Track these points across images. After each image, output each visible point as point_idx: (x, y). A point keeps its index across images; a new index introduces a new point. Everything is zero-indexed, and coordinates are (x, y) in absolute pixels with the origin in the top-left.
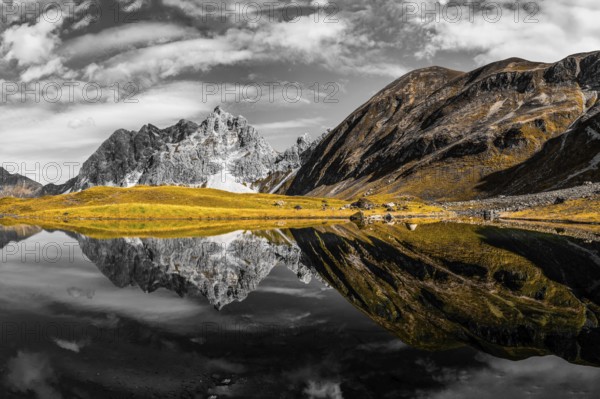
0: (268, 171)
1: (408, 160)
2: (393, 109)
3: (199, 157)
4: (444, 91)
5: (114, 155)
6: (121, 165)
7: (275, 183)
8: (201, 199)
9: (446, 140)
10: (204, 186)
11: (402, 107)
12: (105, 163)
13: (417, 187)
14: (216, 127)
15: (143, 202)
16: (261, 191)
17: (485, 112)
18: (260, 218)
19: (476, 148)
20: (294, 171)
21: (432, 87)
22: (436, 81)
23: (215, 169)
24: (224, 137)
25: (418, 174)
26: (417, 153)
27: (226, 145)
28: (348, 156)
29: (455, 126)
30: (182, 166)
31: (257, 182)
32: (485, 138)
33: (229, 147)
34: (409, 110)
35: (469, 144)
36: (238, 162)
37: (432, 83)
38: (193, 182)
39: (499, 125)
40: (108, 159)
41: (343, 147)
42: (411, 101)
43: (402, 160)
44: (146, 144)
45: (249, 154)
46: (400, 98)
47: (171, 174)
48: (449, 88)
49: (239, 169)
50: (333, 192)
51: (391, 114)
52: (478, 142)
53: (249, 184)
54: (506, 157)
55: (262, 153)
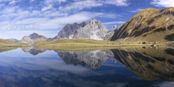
0: (106, 35)
1: (145, 32)
2: (140, 19)
3: (88, 31)
4: (154, 14)
5: (66, 30)
6: (68, 33)
7: (107, 38)
8: (89, 42)
9: (155, 27)
10: (89, 38)
11: (142, 18)
12: (64, 32)
13: (148, 39)
14: (93, 24)
15: (74, 43)
16: (104, 40)
17: (165, 20)
18: (104, 47)
19: (163, 29)
20: (112, 35)
21: (150, 13)
22: (151, 12)
23: (92, 34)
25: (148, 36)
26: (147, 30)
28: (128, 31)
29: (157, 24)
30: (84, 33)
31: (103, 37)
32: (165, 27)
34: (144, 19)
35: (161, 28)
36: (98, 32)
37: (150, 12)
38: (86, 37)
39: (169, 24)
40: (65, 32)
41: (127, 29)
42: (145, 17)
43: (143, 32)
44: (75, 28)
45: (101, 30)
46: (142, 16)
47: (81, 35)
48: (155, 14)
49: (98, 34)
50: (124, 40)
51: (139, 20)
52: (163, 28)
53: (101, 38)
54: (171, 32)
55: (104, 30)
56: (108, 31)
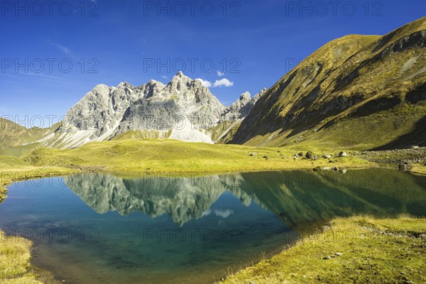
0: (218, 120)
1: (329, 114)
2: (315, 73)
3: (166, 109)
4: (358, 55)
5: (95, 105)
6: (102, 114)
7: (223, 130)
9: (363, 95)
11: (323, 71)
12: (88, 111)
13: (338, 135)
14: (178, 87)
17: (398, 69)
20: (239, 121)
21: (348, 52)
22: (352, 47)
24: (185, 95)
25: (338, 125)
26: (337, 108)
27: (186, 100)
28: (280, 111)
29: (371, 85)
31: (210, 129)
32: (399, 92)
33: (189, 102)
34: (328, 73)
35: (383, 99)
36: (195, 114)
37: (348, 49)
39: (413, 80)
40: (90, 109)
41: (277, 103)
42: (330, 66)
43: (324, 113)
44: (123, 98)
45: (204, 107)
46: (322, 63)
48: (362, 53)
51: (314, 76)
52: (391, 96)
53: (204, 131)
54: (421, 107)
55: (213, 107)
56: (223, 108)
